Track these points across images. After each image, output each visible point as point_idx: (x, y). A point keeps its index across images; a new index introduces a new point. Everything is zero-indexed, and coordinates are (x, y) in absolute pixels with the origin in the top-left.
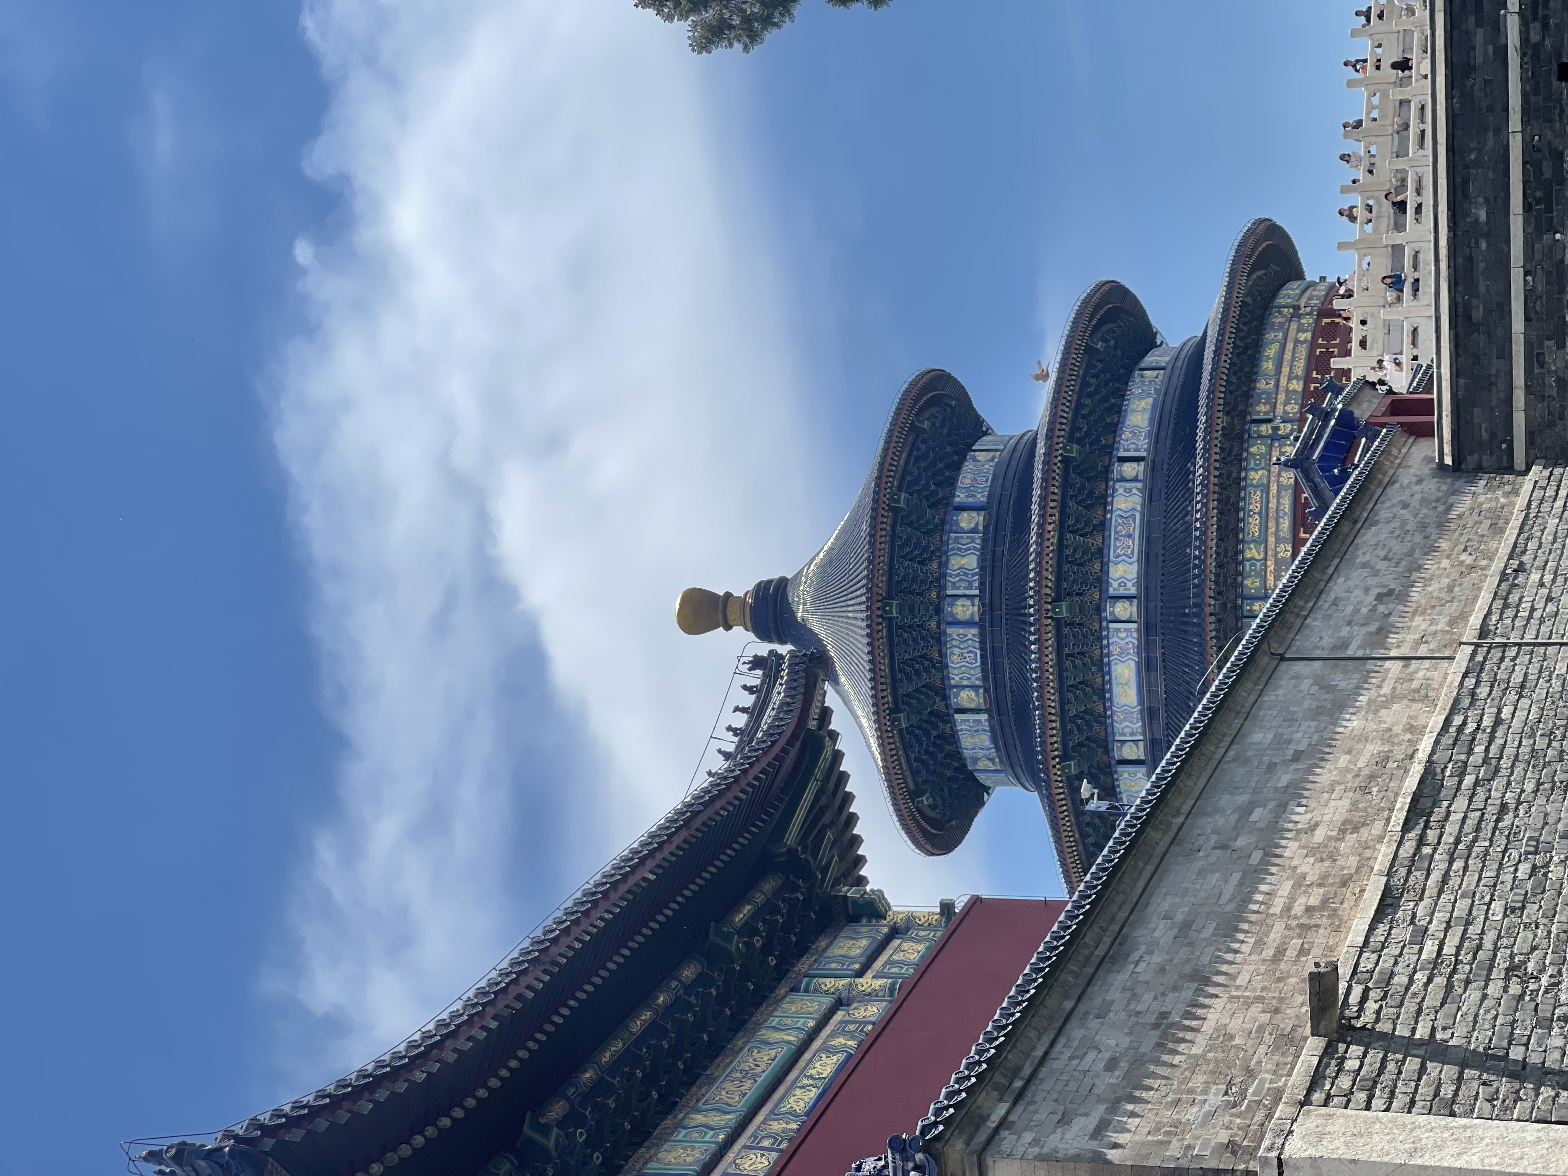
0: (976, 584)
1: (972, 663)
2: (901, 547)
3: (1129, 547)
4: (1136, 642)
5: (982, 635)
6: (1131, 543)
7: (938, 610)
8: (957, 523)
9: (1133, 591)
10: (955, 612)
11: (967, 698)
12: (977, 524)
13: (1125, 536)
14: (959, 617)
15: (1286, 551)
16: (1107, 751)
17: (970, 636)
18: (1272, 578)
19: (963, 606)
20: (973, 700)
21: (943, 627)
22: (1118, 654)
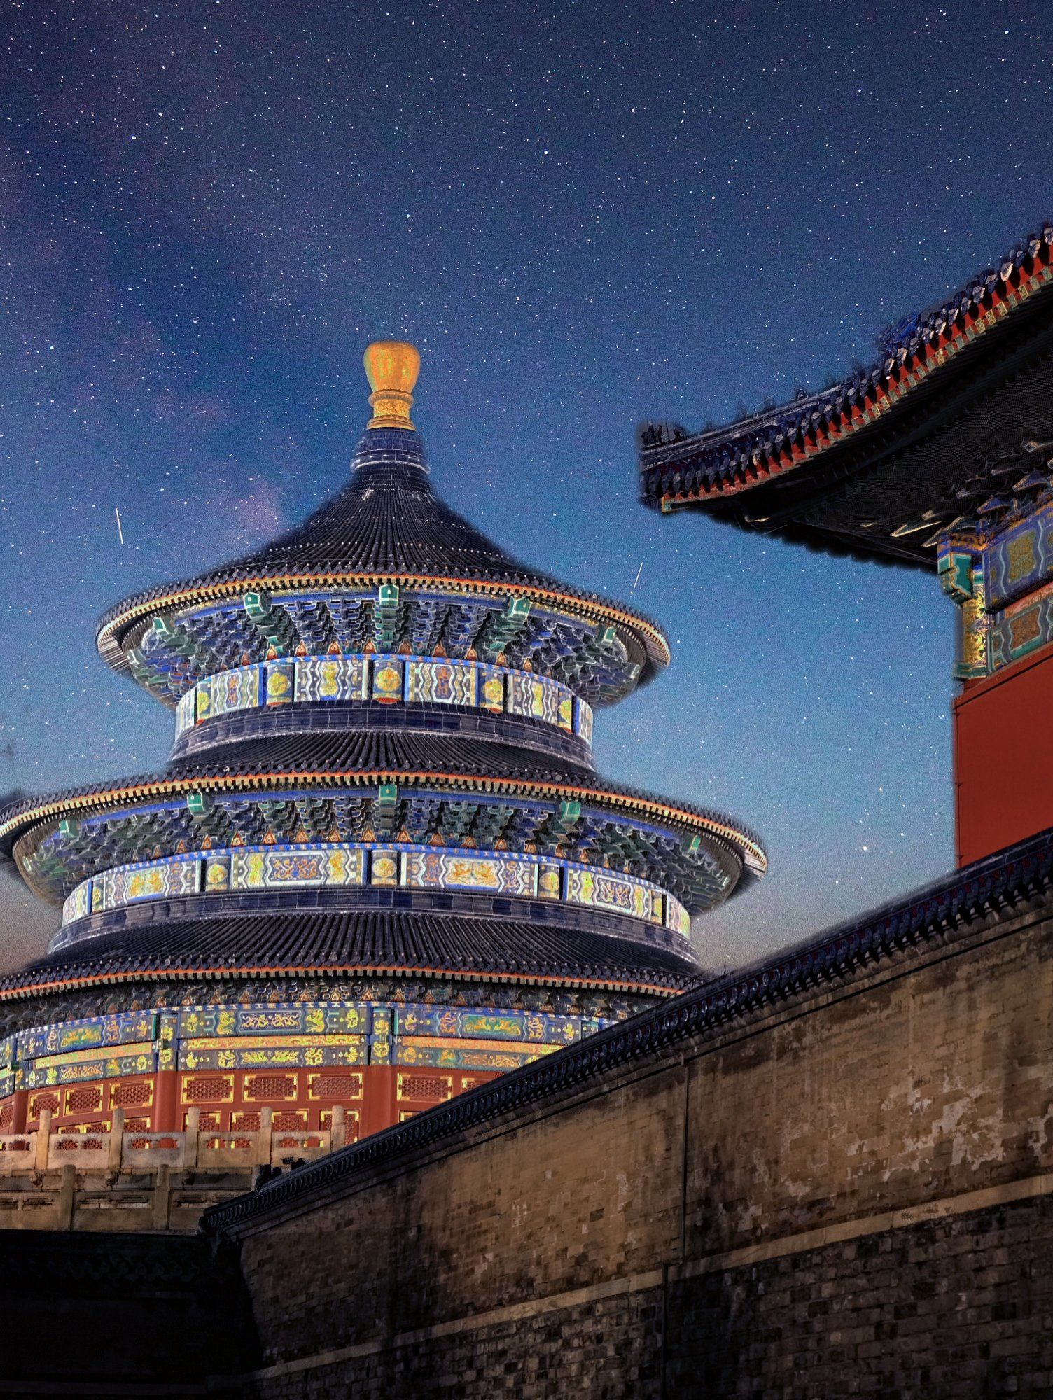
0: (519, 712)
4: (519, 892)
8: (564, 696)
22: (505, 870)
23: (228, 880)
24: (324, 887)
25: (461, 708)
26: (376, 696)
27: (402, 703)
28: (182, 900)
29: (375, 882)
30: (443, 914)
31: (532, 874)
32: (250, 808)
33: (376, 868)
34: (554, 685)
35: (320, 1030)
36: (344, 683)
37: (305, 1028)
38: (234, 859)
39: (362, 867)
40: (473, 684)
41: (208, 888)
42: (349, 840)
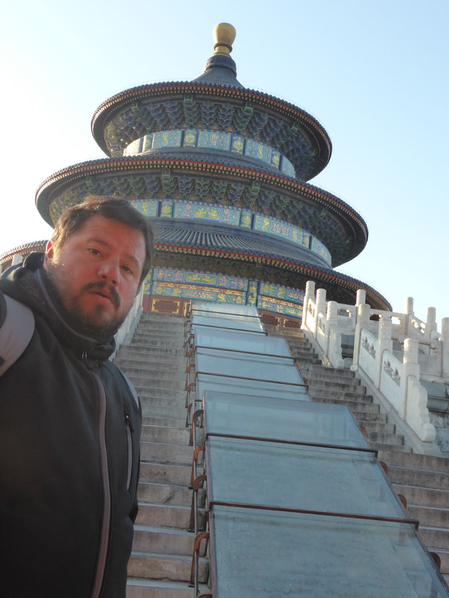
0: (251, 156)
1: (210, 143)
2: (274, 121)
3: (276, 230)
4: (229, 223)
5: (225, 151)
6: (278, 232)
7: (238, 133)
8: (276, 155)
9: (256, 227)
10: (238, 141)
11: (190, 138)
12: (275, 164)
13: (281, 230)
14: (235, 142)
15: (280, 310)
16: (168, 197)
17: (225, 146)
18: (266, 300)
19: (240, 146)
20: (189, 141)
21: (230, 134)
22: (223, 212)
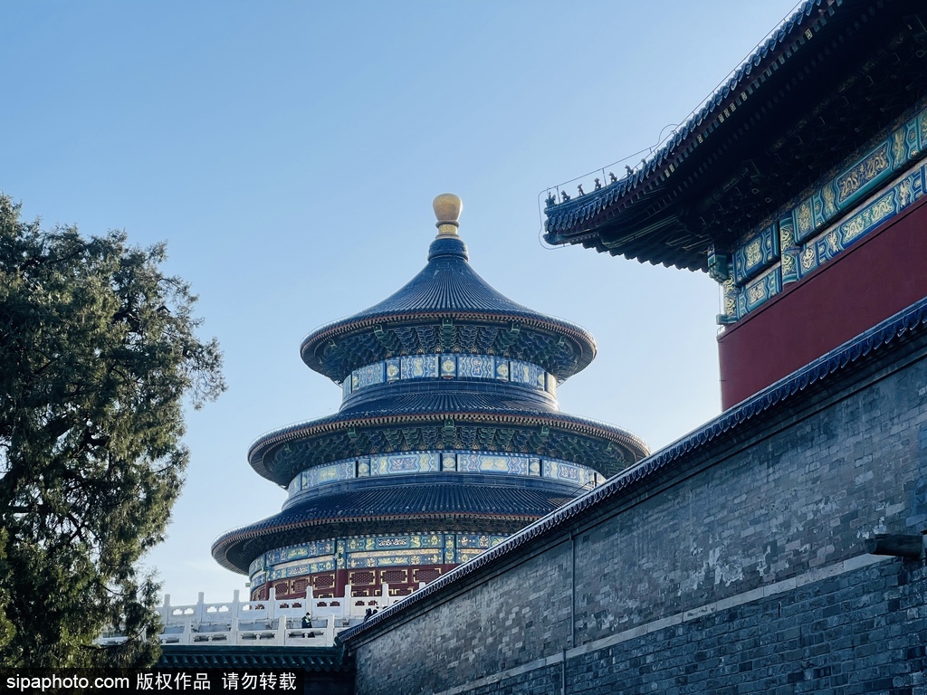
23: (370, 471)
24: (418, 473)
25: (486, 380)
26: (442, 375)
27: (456, 378)
28: (347, 483)
29: (444, 470)
30: (479, 485)
31: (525, 464)
32: (379, 435)
33: (445, 463)
34: (535, 368)
35: (418, 546)
36: (426, 369)
37: (410, 545)
38: (372, 460)
39: (437, 462)
40: (492, 368)
41: (359, 476)
42: (431, 449)
